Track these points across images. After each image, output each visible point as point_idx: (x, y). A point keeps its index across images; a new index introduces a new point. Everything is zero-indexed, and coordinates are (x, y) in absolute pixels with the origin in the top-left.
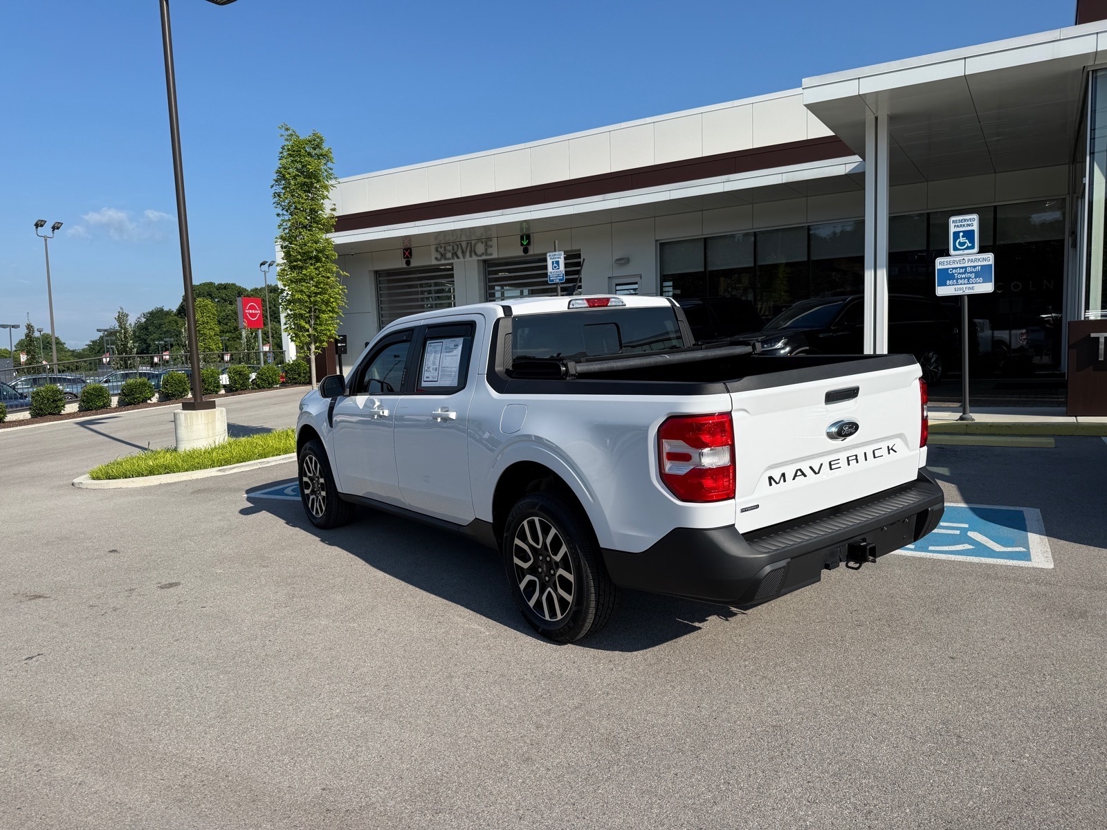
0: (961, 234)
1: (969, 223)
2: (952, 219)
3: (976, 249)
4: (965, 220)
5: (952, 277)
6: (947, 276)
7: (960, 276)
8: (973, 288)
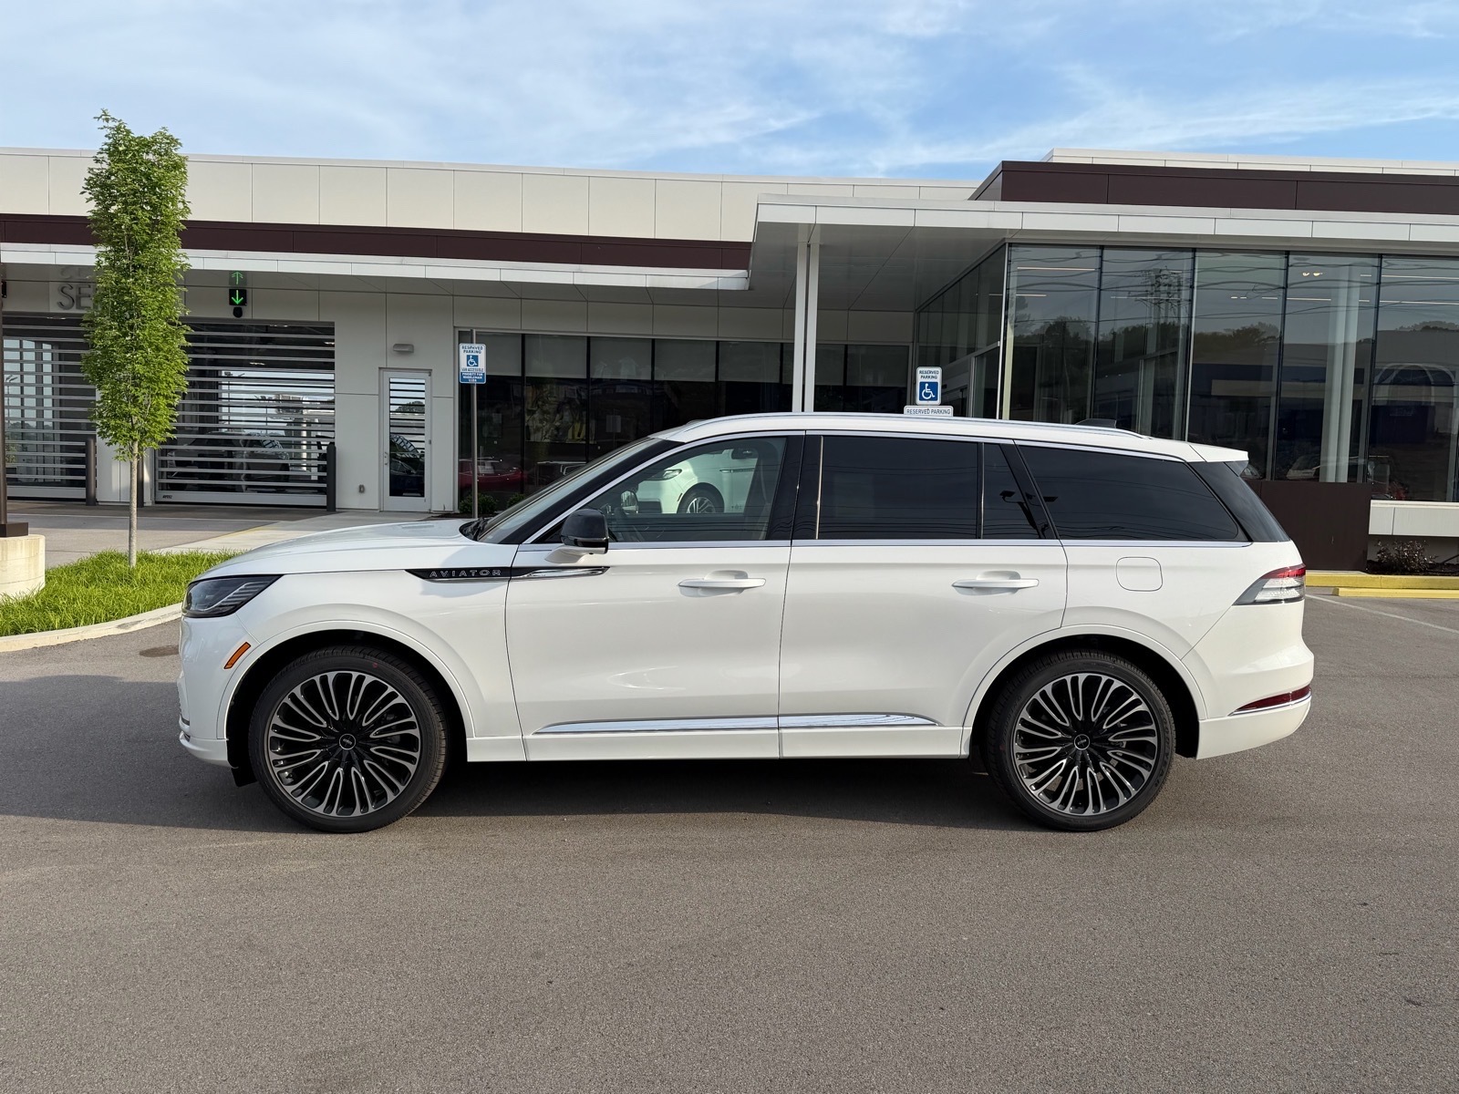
0: (927, 385)
1: (934, 375)
2: (919, 369)
3: (939, 401)
4: (930, 372)
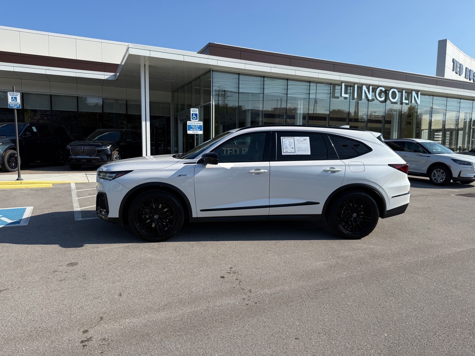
0: (194, 114)
2: (191, 109)
3: (198, 120)
4: (195, 110)
5: (192, 128)
6: (191, 128)
7: (194, 128)
8: (197, 132)
